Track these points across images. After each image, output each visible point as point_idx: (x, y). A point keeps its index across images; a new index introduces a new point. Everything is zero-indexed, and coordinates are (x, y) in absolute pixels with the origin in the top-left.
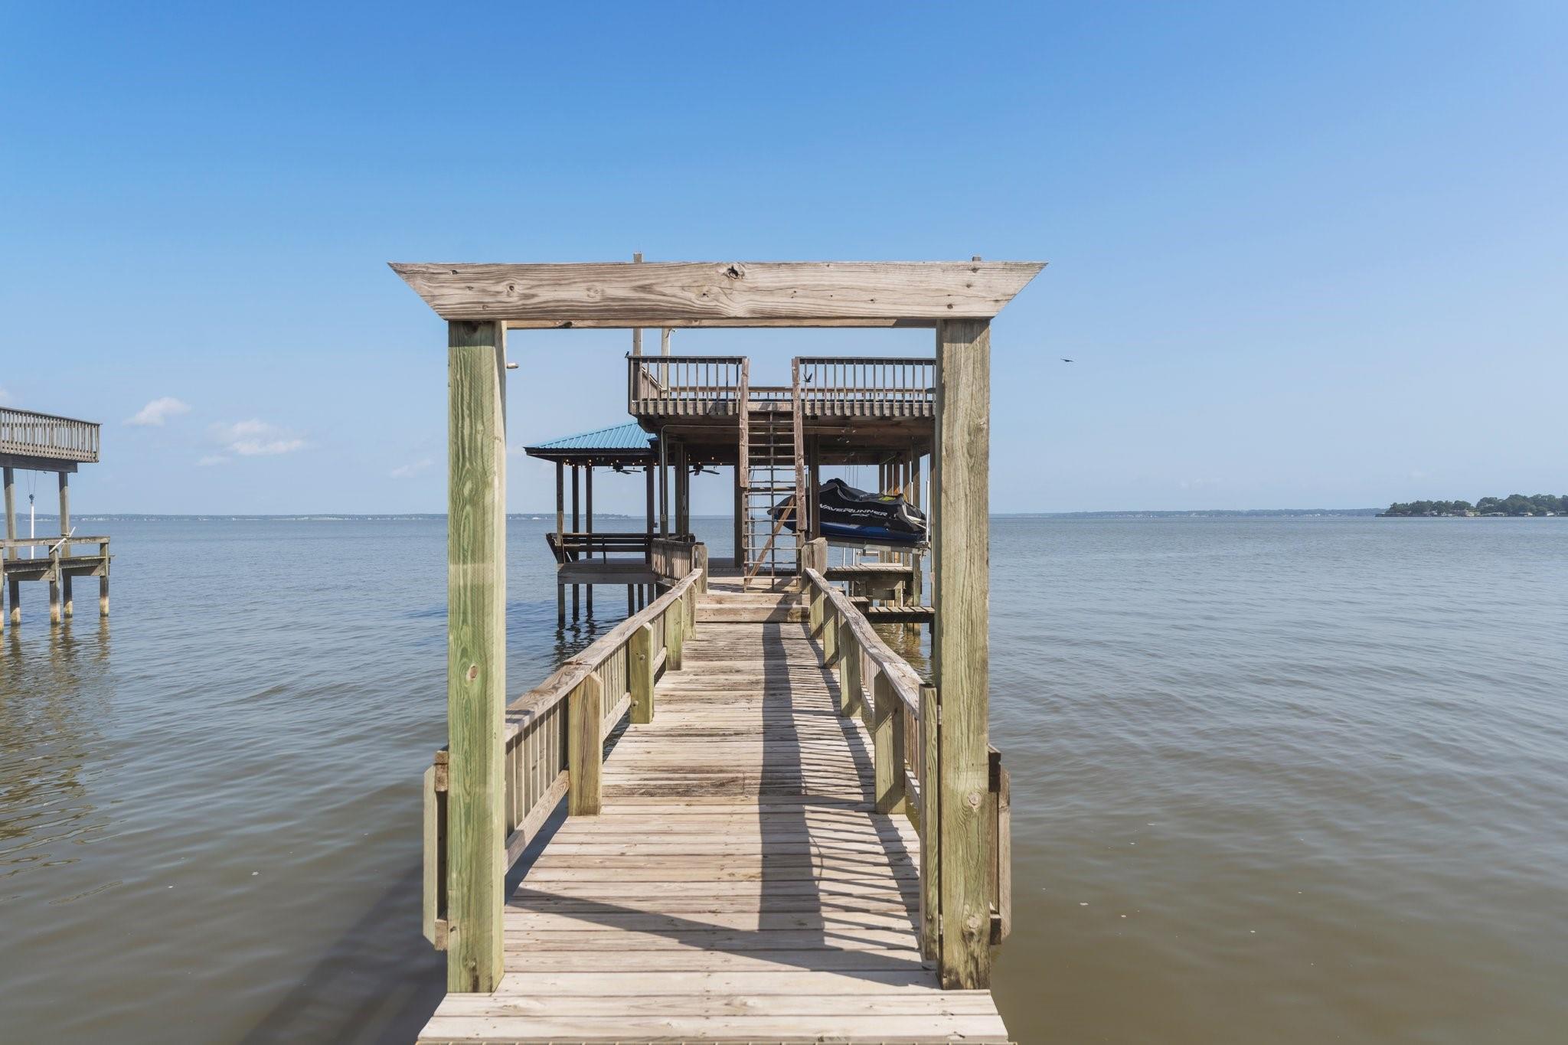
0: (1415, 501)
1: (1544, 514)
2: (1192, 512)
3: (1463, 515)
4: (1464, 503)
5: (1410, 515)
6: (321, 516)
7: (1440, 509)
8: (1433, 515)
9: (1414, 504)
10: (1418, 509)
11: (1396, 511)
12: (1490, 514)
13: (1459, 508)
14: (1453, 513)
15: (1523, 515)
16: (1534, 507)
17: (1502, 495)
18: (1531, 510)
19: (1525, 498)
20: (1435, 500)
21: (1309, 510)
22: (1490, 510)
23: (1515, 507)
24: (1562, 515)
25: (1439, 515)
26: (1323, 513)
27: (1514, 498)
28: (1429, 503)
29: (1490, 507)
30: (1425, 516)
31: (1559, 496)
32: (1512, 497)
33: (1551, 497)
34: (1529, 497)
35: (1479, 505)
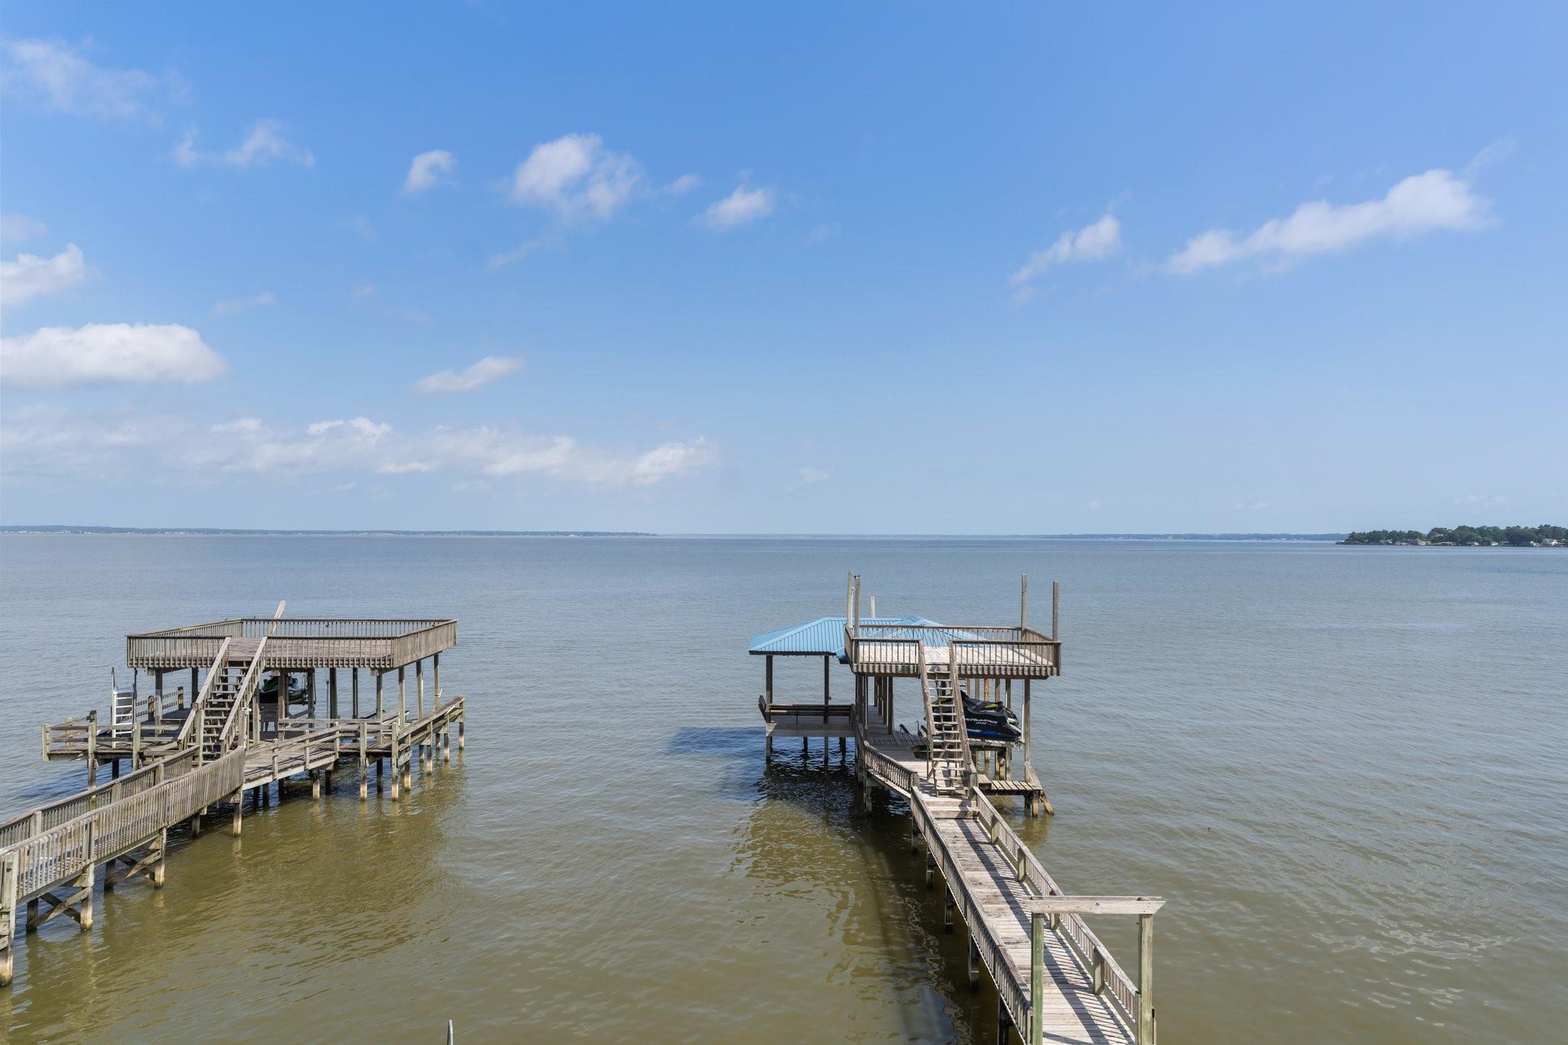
0: (1372, 531)
1: (1488, 544)
2: (1169, 535)
3: (1416, 544)
4: (1416, 533)
5: (1368, 543)
6: (378, 532)
7: (1395, 538)
8: (1388, 544)
9: (1370, 533)
10: (1374, 538)
11: (1354, 539)
12: (1440, 543)
13: (1412, 538)
14: (1406, 542)
15: (1470, 545)
16: (1480, 537)
17: (1452, 527)
18: (1477, 541)
19: (1472, 529)
20: (1390, 530)
21: (1276, 535)
22: (1440, 539)
23: (1462, 537)
24: (1506, 545)
25: (1394, 543)
26: (1288, 537)
27: (1461, 528)
28: (1385, 532)
29: (1440, 537)
30: (1381, 544)
31: (1503, 527)
32: (1460, 528)
33: (1495, 529)
34: (1475, 527)
35: (1430, 535)
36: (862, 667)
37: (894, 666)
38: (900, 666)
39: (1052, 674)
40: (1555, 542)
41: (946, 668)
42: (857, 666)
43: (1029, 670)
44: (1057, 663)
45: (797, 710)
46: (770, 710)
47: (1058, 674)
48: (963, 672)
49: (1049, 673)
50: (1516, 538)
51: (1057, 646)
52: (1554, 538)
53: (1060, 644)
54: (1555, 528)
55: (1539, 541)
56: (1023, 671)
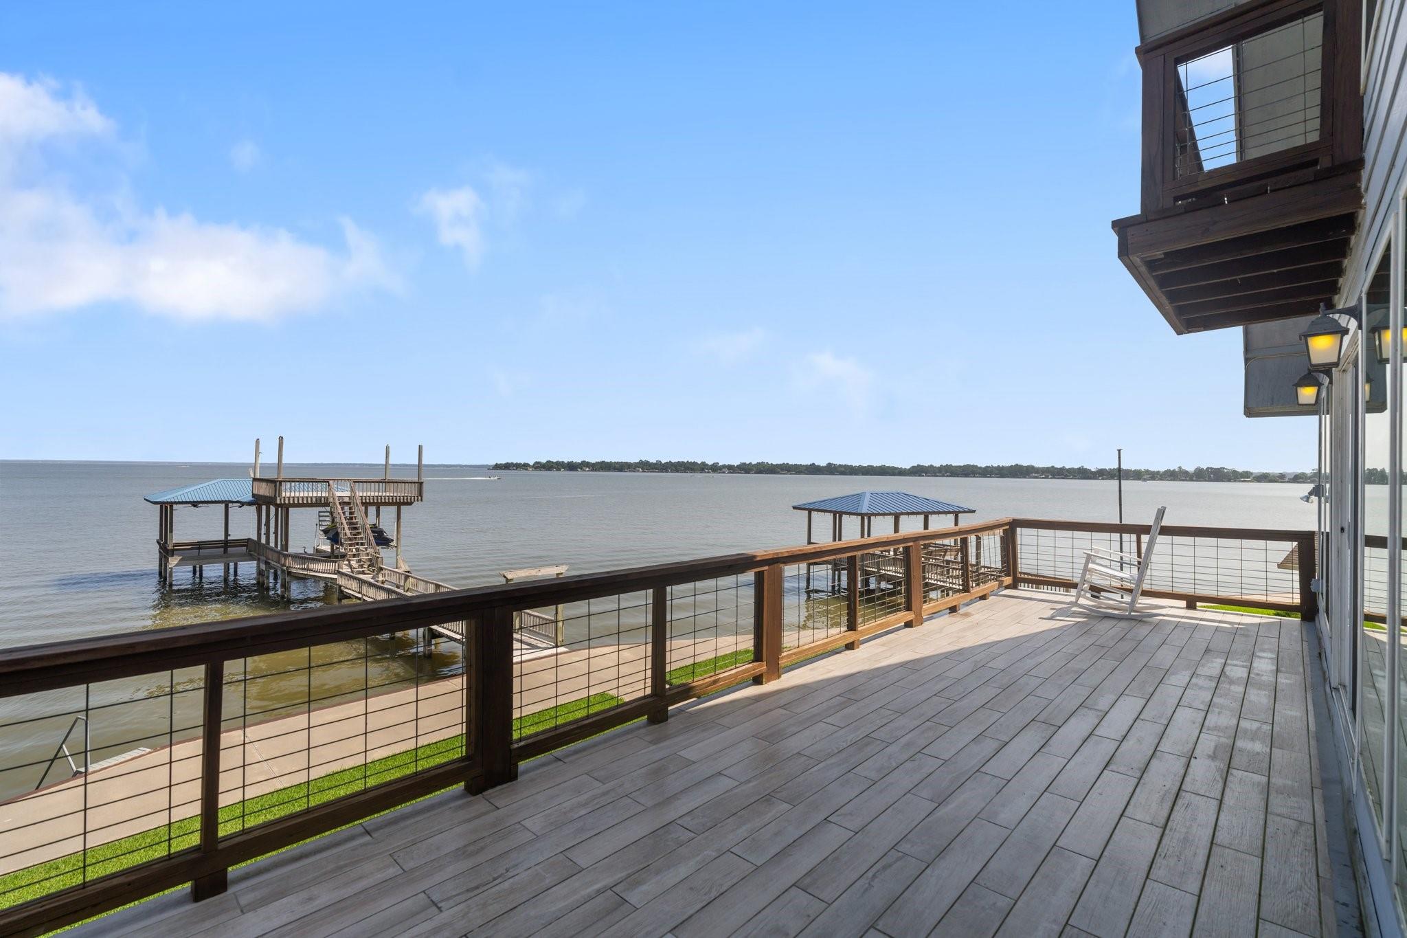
0: (506, 462)
3: (527, 470)
4: (527, 464)
7: (517, 466)
11: (497, 467)
12: (538, 469)
13: (525, 466)
14: (523, 468)
17: (544, 461)
18: (555, 468)
20: (515, 462)
23: (549, 466)
27: (548, 462)
29: (538, 466)
33: (563, 462)
34: (554, 461)
35: (534, 465)
36: (285, 500)
37: (309, 499)
38: (314, 499)
39: (418, 501)
40: (587, 469)
41: (348, 498)
42: (281, 499)
43: (403, 499)
44: (420, 493)
45: (200, 546)
46: (174, 546)
47: (422, 500)
48: (364, 501)
49: (413, 500)
50: (572, 467)
51: (421, 484)
52: (587, 467)
53: (422, 482)
54: (588, 462)
55: (581, 469)
56: (400, 499)
